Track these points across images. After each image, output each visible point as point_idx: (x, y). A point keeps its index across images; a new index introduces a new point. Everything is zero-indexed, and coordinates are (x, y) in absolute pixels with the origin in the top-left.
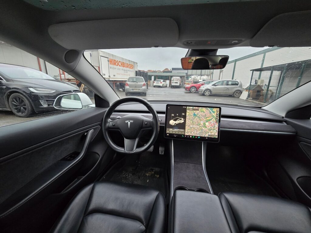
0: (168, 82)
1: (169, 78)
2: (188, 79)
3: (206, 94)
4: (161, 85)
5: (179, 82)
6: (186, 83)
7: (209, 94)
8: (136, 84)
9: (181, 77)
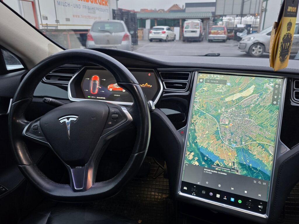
0: (177, 30)
1: (179, 23)
2: (216, 24)
3: (253, 53)
4: (163, 36)
5: (198, 30)
6: (212, 31)
7: (260, 52)
8: (108, 36)
9: (203, 20)
